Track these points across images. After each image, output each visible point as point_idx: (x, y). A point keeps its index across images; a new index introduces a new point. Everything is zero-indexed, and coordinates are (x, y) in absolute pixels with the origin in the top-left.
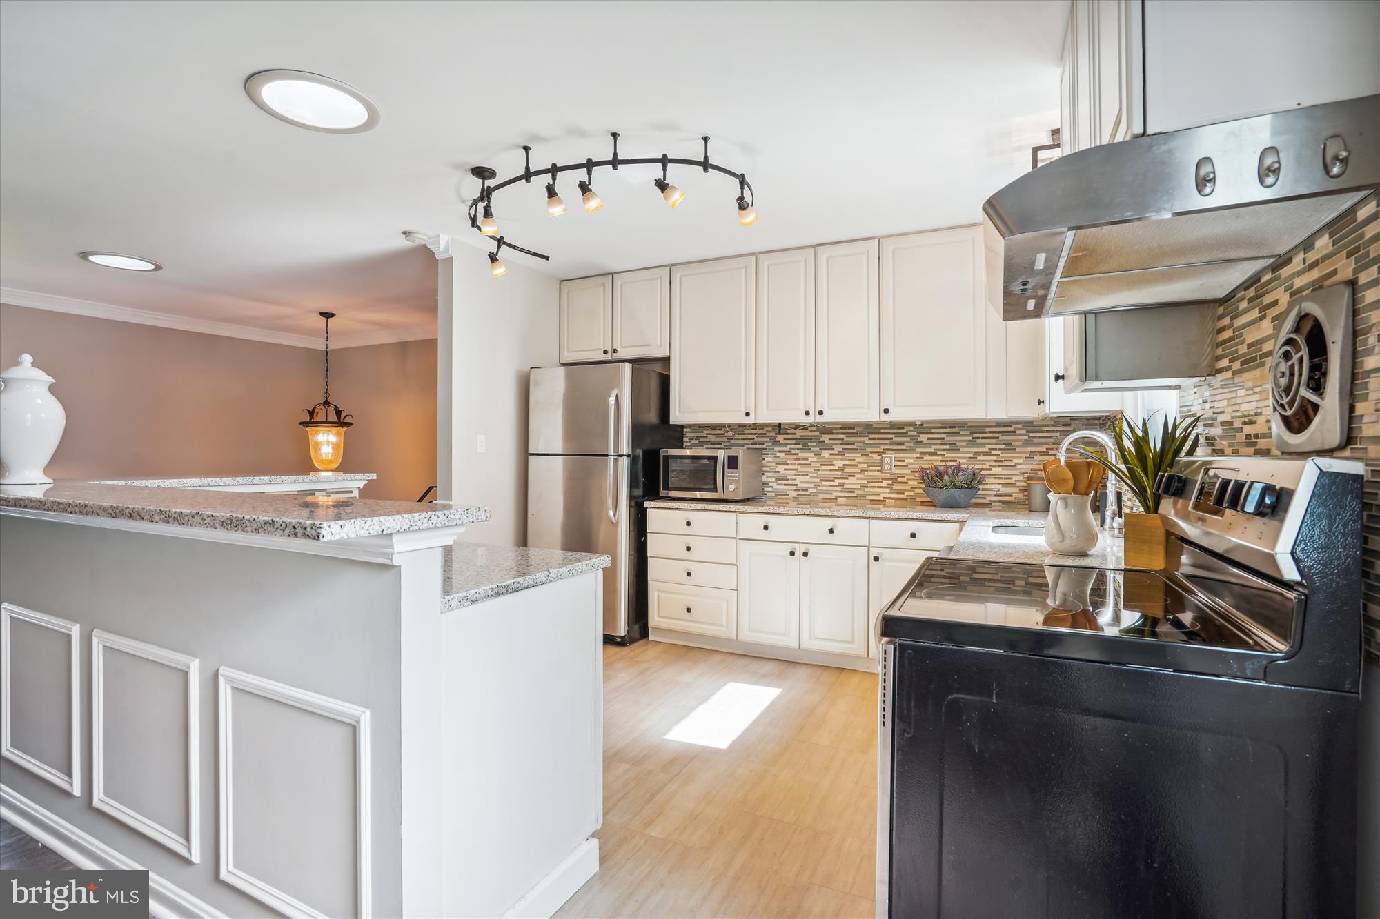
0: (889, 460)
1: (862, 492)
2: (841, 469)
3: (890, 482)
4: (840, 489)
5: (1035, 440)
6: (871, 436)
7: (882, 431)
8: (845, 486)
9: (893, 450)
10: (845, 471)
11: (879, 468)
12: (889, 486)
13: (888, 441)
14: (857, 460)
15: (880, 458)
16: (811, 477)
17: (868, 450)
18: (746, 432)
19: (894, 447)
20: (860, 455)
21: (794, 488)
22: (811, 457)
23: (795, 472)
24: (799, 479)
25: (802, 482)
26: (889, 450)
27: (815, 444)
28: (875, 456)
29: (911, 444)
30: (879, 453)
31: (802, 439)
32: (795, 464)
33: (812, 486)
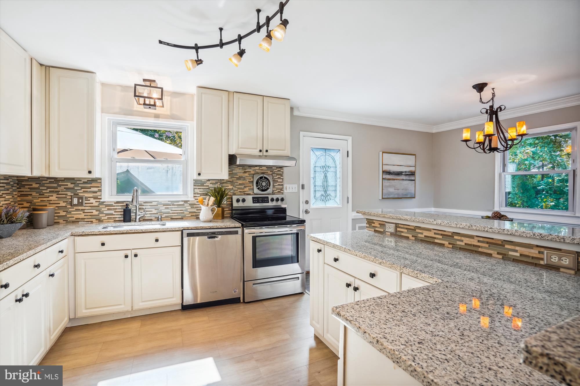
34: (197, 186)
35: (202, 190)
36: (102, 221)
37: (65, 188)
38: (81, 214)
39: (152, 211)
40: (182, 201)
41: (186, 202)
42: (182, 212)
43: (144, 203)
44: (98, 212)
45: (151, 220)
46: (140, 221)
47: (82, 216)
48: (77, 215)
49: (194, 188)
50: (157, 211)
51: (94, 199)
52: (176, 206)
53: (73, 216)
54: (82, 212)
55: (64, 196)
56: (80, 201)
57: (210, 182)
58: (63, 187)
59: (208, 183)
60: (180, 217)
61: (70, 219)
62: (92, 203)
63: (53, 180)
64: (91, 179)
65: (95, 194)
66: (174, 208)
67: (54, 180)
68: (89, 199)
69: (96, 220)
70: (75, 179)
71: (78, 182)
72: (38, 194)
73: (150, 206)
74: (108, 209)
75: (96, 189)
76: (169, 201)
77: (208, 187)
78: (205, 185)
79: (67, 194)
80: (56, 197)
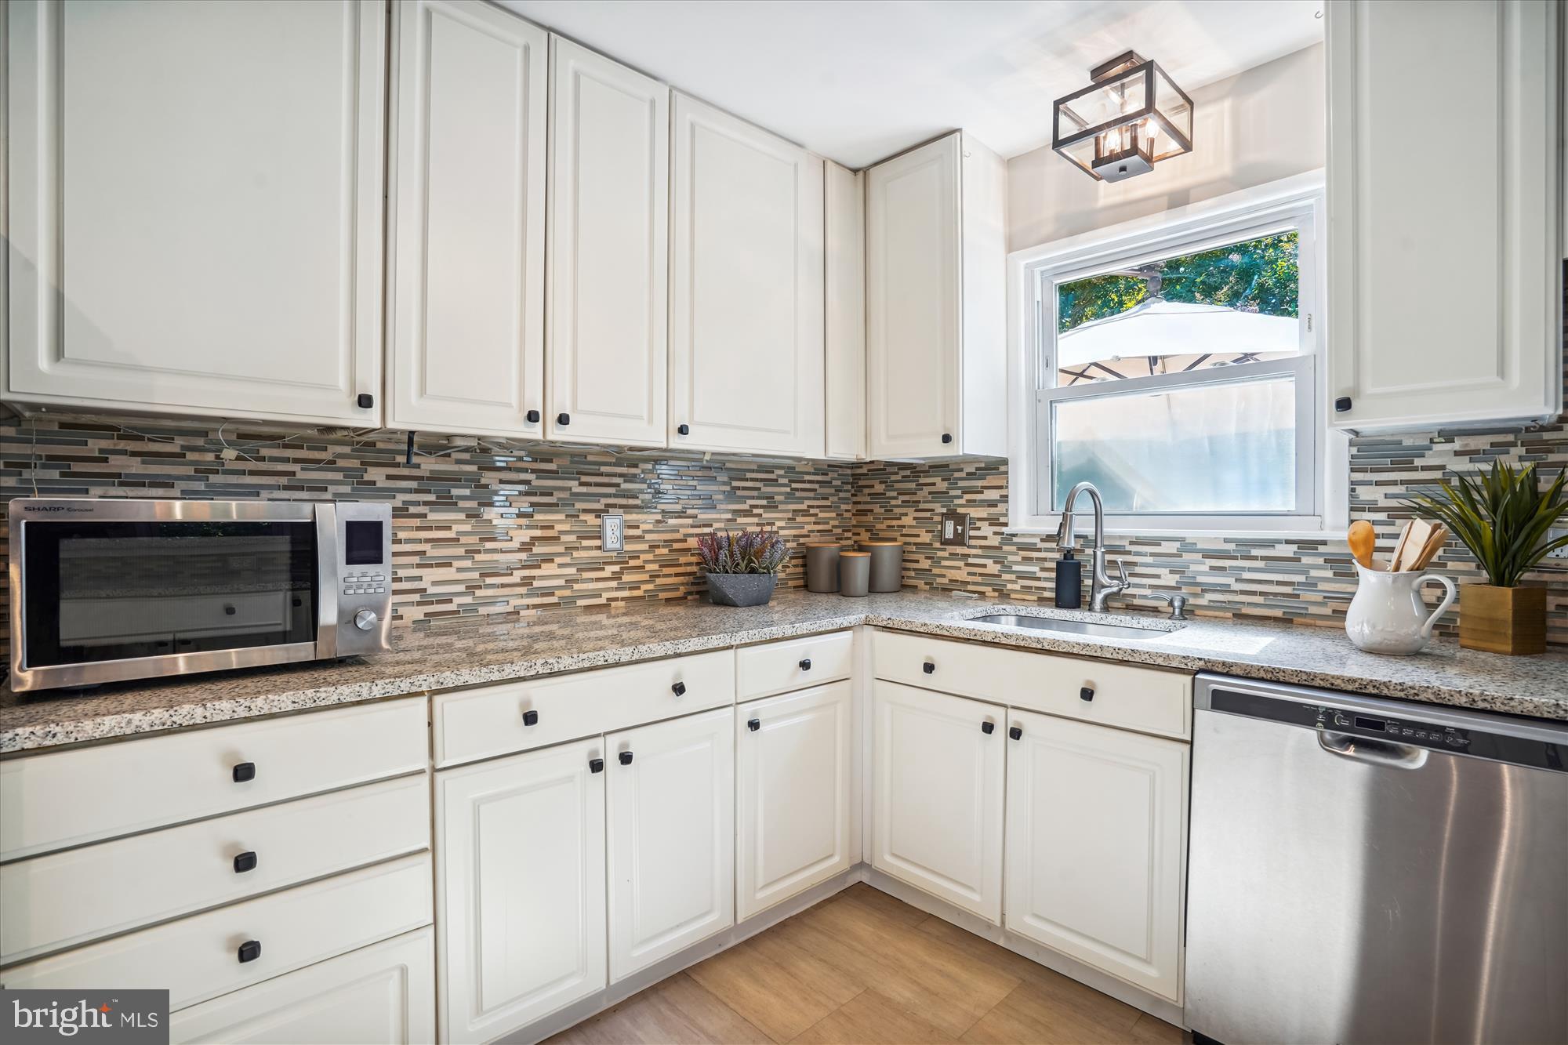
0: (612, 525)
1: (567, 593)
2: (526, 547)
3: (616, 568)
4: (523, 590)
5: (798, 494)
6: (584, 479)
7: (603, 469)
8: (536, 584)
9: (621, 506)
10: (536, 550)
11: (598, 543)
12: (616, 576)
13: (612, 490)
14: (558, 527)
15: (598, 522)
16: (459, 570)
17: (579, 505)
18: (264, 452)
19: (623, 501)
20: (562, 517)
21: (416, 597)
22: (457, 523)
23: (416, 560)
24: (429, 575)
25: (435, 583)
26: (614, 506)
27: (467, 492)
28: (590, 518)
29: (648, 497)
30: (598, 513)
31: (435, 477)
32: (419, 541)
33: (461, 588)
34: (1372, 470)
35: (1400, 489)
36: (1008, 596)
37: (930, 493)
38: (959, 568)
39: (1158, 576)
40: (1288, 542)
41: (1308, 546)
42: (1288, 590)
43: (1131, 543)
44: (998, 567)
45: (1155, 611)
46: (1106, 609)
47: (961, 575)
48: (952, 571)
49: (1352, 483)
50: (1177, 577)
51: (990, 525)
52: (1260, 564)
53: (944, 571)
54: (961, 564)
55: (928, 514)
56: (960, 528)
57: (1457, 445)
58: (927, 489)
59: (1441, 454)
60: (1278, 613)
61: (939, 580)
62: (985, 538)
63: (908, 473)
64: (983, 465)
65: (992, 510)
66: (1253, 571)
67: (911, 473)
68: (978, 524)
69: (994, 590)
70: (951, 467)
71: (957, 475)
72: (883, 510)
73: (1152, 555)
74: (1024, 559)
75: (993, 495)
76: (1226, 541)
77: (1438, 475)
78: (1418, 462)
79: (933, 510)
80: (915, 518)
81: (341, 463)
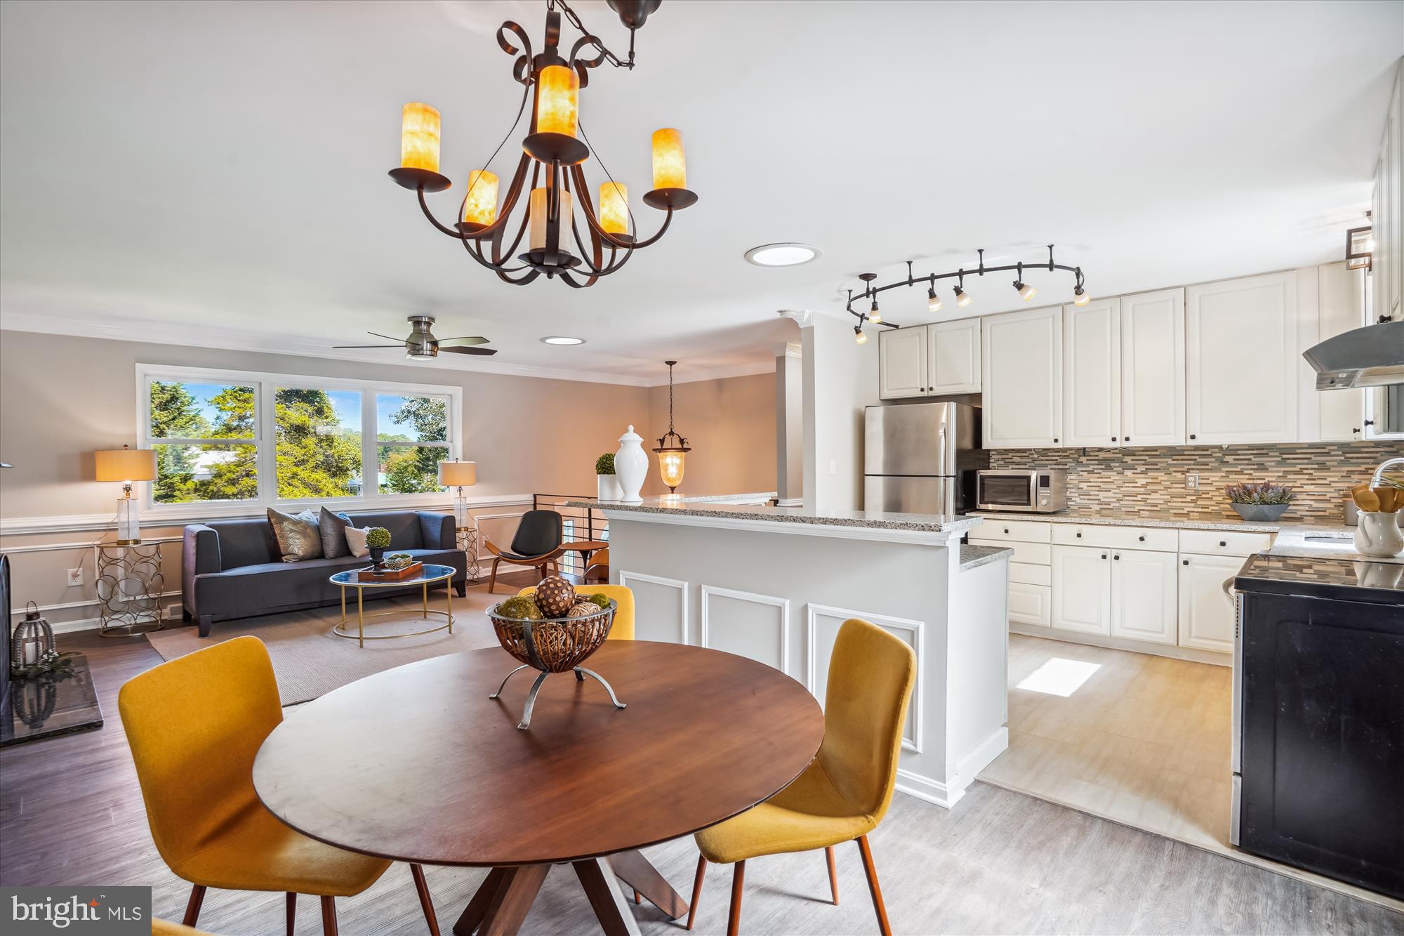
0: (1193, 478)
1: (1165, 506)
2: (1143, 486)
3: (1194, 498)
4: (1143, 503)
6: (1174, 457)
7: (1186, 453)
8: (1148, 501)
9: (1197, 469)
10: (1148, 487)
11: (1183, 486)
12: (1192, 501)
13: (1192, 462)
14: (1160, 478)
15: (1183, 476)
16: (1114, 493)
17: (1171, 469)
18: (1049, 454)
19: (1198, 467)
20: (1163, 474)
21: (1097, 502)
22: (1113, 476)
23: (1097, 489)
24: (1102, 495)
25: (1104, 497)
26: (1193, 469)
27: (1117, 464)
28: (1179, 475)
29: (1217, 464)
30: (1183, 472)
31: (1105, 460)
32: (1098, 482)
33: (1115, 500)
81: (1071, 456)
